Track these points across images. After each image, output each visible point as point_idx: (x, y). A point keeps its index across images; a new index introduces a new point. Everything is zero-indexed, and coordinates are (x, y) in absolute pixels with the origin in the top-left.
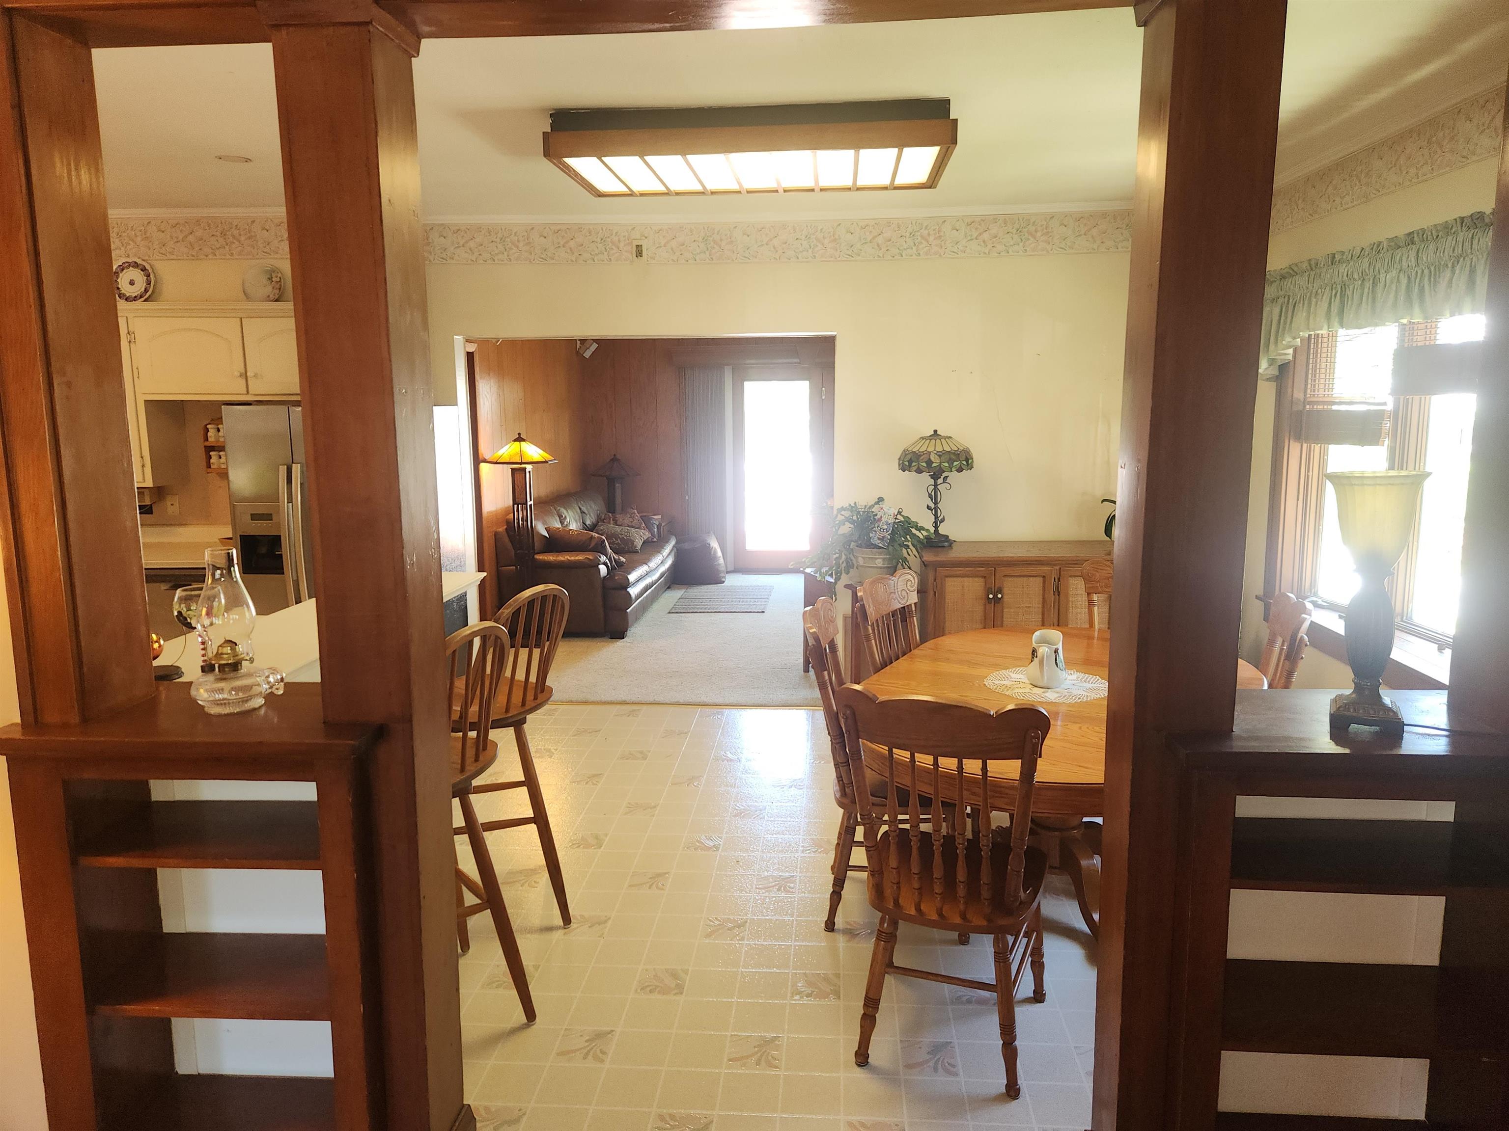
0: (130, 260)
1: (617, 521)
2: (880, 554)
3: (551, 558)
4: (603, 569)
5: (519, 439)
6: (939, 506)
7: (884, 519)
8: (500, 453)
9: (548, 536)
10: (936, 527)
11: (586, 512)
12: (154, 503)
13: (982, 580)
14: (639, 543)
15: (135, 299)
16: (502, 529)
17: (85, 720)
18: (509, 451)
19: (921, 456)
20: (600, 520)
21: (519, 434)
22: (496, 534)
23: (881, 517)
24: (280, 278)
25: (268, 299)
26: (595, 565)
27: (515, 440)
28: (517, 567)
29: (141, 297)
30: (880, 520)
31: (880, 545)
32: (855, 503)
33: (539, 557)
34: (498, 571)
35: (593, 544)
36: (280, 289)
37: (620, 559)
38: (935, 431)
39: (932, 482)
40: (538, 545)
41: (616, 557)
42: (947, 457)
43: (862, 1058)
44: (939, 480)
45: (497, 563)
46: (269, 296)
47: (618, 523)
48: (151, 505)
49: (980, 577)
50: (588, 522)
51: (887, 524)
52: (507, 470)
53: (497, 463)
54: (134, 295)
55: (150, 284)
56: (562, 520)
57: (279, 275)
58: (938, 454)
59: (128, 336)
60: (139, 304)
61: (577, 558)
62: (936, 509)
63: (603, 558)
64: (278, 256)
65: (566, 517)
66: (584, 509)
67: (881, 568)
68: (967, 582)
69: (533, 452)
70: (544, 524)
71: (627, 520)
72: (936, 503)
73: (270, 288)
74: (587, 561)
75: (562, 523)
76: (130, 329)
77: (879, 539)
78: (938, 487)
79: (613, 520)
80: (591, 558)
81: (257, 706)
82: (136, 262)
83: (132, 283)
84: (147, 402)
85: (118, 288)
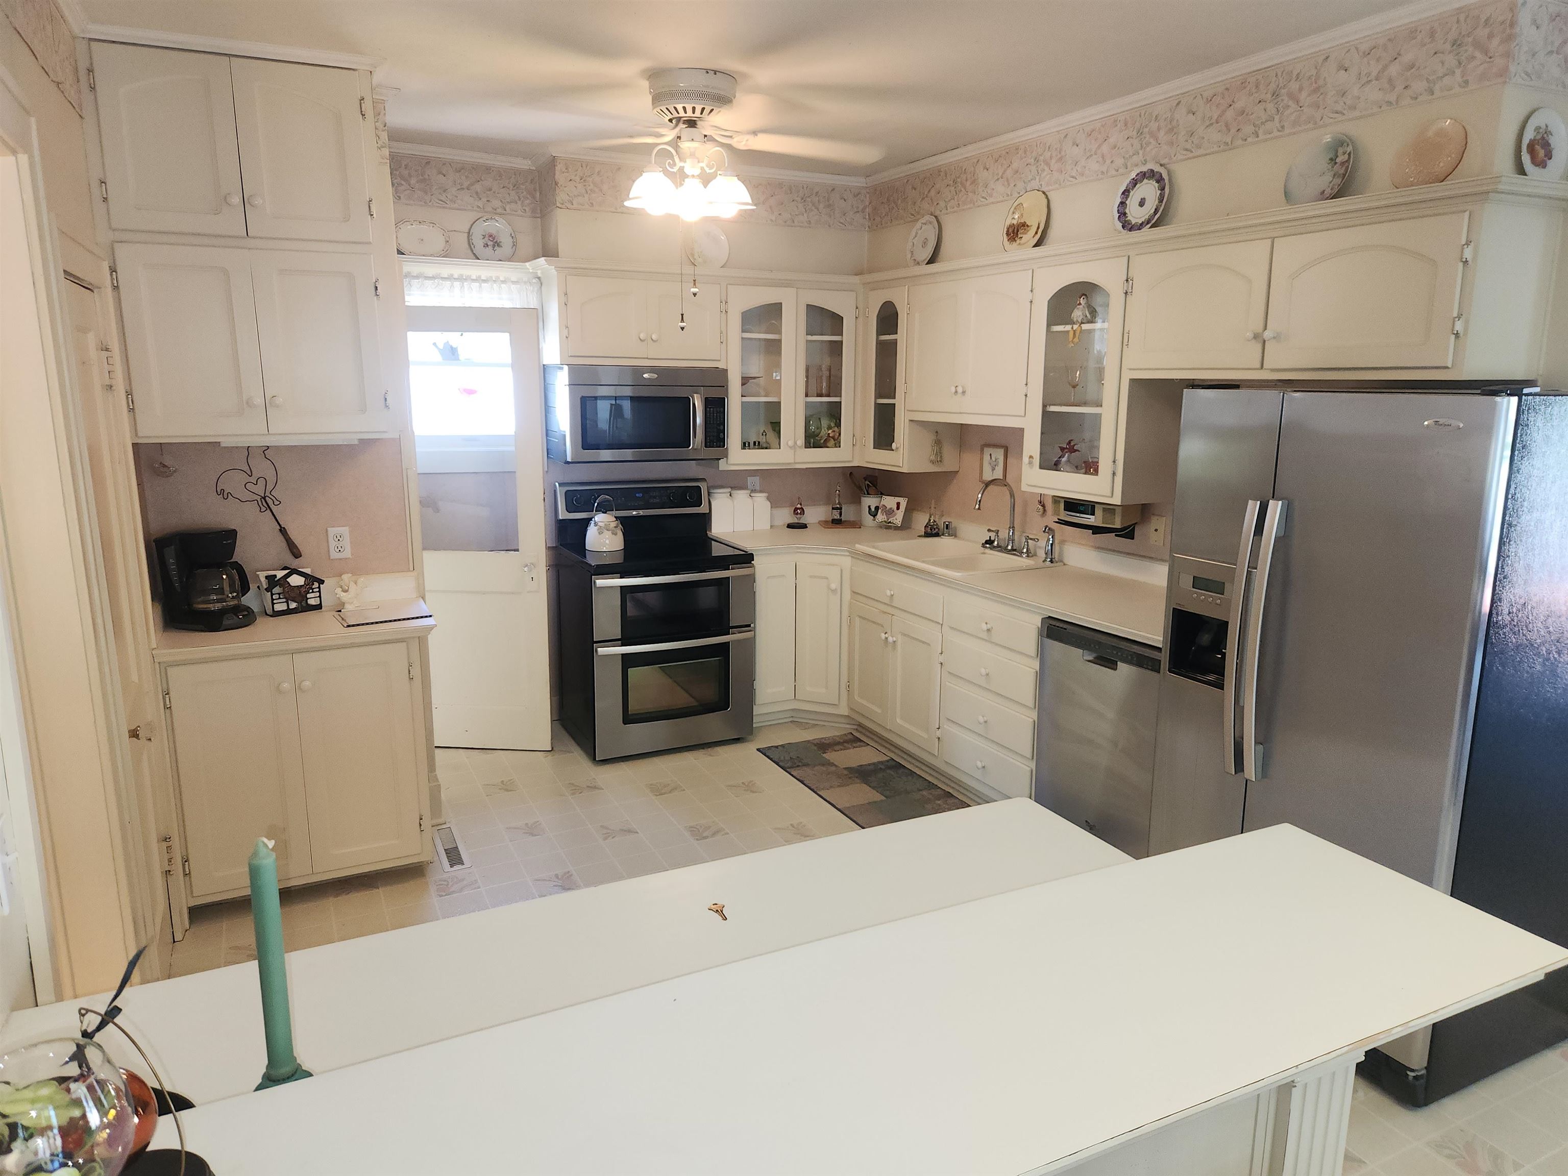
0: (1146, 170)
12: (1134, 524)
15: (1140, 228)
24: (1349, 154)
25: (1323, 196)
29: (1148, 223)
36: (1344, 175)
46: (1324, 191)
48: (1133, 527)
54: (1140, 222)
55: (1162, 202)
57: (1350, 149)
59: (1126, 284)
60: (1147, 233)
64: (1357, 113)
73: (1328, 177)
76: (1129, 275)
82: (1152, 171)
83: (1142, 203)
84: (1133, 381)
85: (1125, 214)
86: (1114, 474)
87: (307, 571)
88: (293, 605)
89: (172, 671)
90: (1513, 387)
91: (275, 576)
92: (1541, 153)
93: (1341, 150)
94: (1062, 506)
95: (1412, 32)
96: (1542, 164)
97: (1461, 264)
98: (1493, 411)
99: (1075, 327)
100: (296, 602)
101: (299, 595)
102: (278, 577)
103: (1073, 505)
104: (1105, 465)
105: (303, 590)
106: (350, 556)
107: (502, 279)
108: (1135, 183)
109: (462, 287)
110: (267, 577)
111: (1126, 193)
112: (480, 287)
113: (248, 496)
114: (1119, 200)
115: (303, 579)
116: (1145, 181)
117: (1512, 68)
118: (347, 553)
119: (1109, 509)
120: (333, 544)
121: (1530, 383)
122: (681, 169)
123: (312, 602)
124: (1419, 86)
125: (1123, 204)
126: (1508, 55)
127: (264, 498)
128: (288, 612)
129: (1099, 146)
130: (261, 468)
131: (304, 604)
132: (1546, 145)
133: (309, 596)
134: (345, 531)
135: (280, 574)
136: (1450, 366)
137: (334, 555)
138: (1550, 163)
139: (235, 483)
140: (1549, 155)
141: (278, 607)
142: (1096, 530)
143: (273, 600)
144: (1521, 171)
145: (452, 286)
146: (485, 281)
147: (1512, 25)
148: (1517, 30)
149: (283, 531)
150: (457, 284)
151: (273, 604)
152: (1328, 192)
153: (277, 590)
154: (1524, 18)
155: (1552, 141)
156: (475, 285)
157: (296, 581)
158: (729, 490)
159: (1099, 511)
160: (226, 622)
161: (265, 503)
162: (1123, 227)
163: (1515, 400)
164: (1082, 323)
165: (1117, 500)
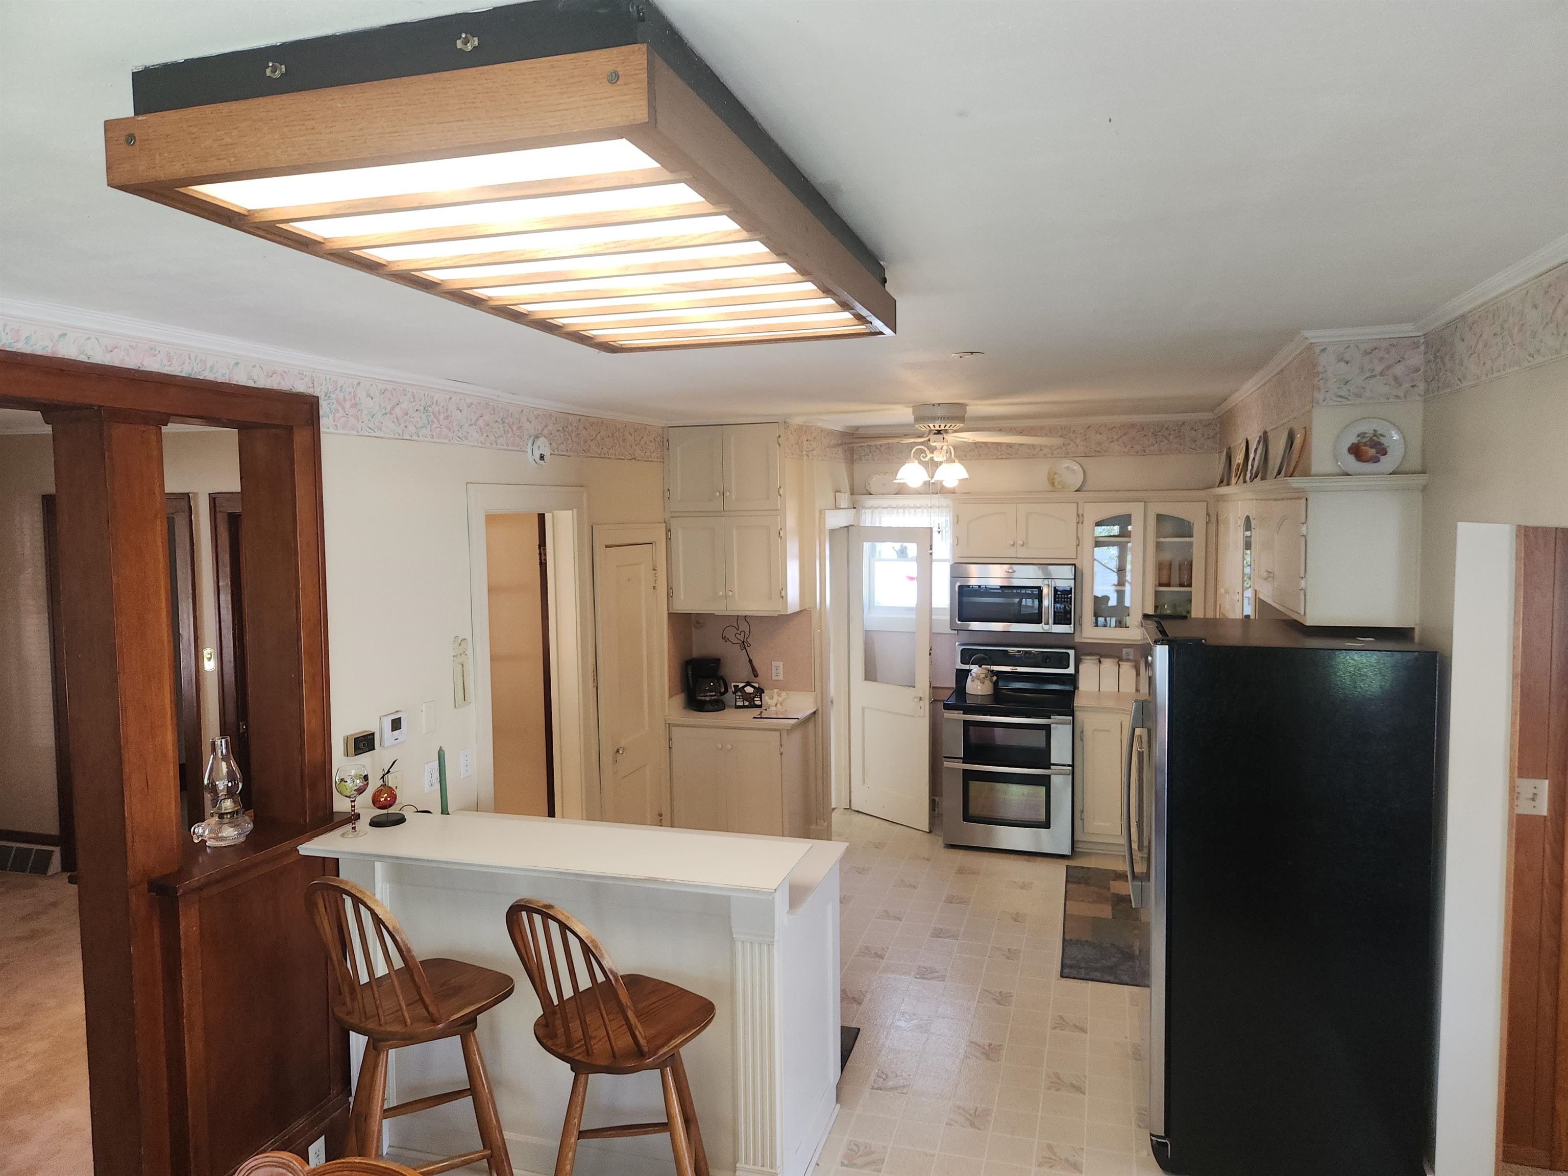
87: (756, 685)
88: (747, 703)
89: (674, 729)
91: (738, 686)
100: (748, 701)
101: (749, 698)
102: (740, 687)
105: (752, 695)
106: (782, 679)
107: (929, 505)
109: (904, 513)
110: (734, 686)
112: (915, 511)
113: (736, 641)
115: (753, 689)
118: (781, 678)
120: (774, 671)
122: (932, 459)
123: (758, 703)
127: (743, 642)
128: (743, 707)
130: (744, 626)
131: (752, 703)
133: (755, 699)
134: (780, 664)
135: (741, 685)
137: (774, 678)
139: (731, 633)
141: (740, 703)
143: (736, 699)
145: (898, 512)
146: (918, 508)
149: (750, 661)
150: (901, 511)
151: (736, 701)
153: (739, 694)
156: (912, 511)
157: (749, 690)
158: (1098, 657)
160: (706, 707)
161: (744, 645)
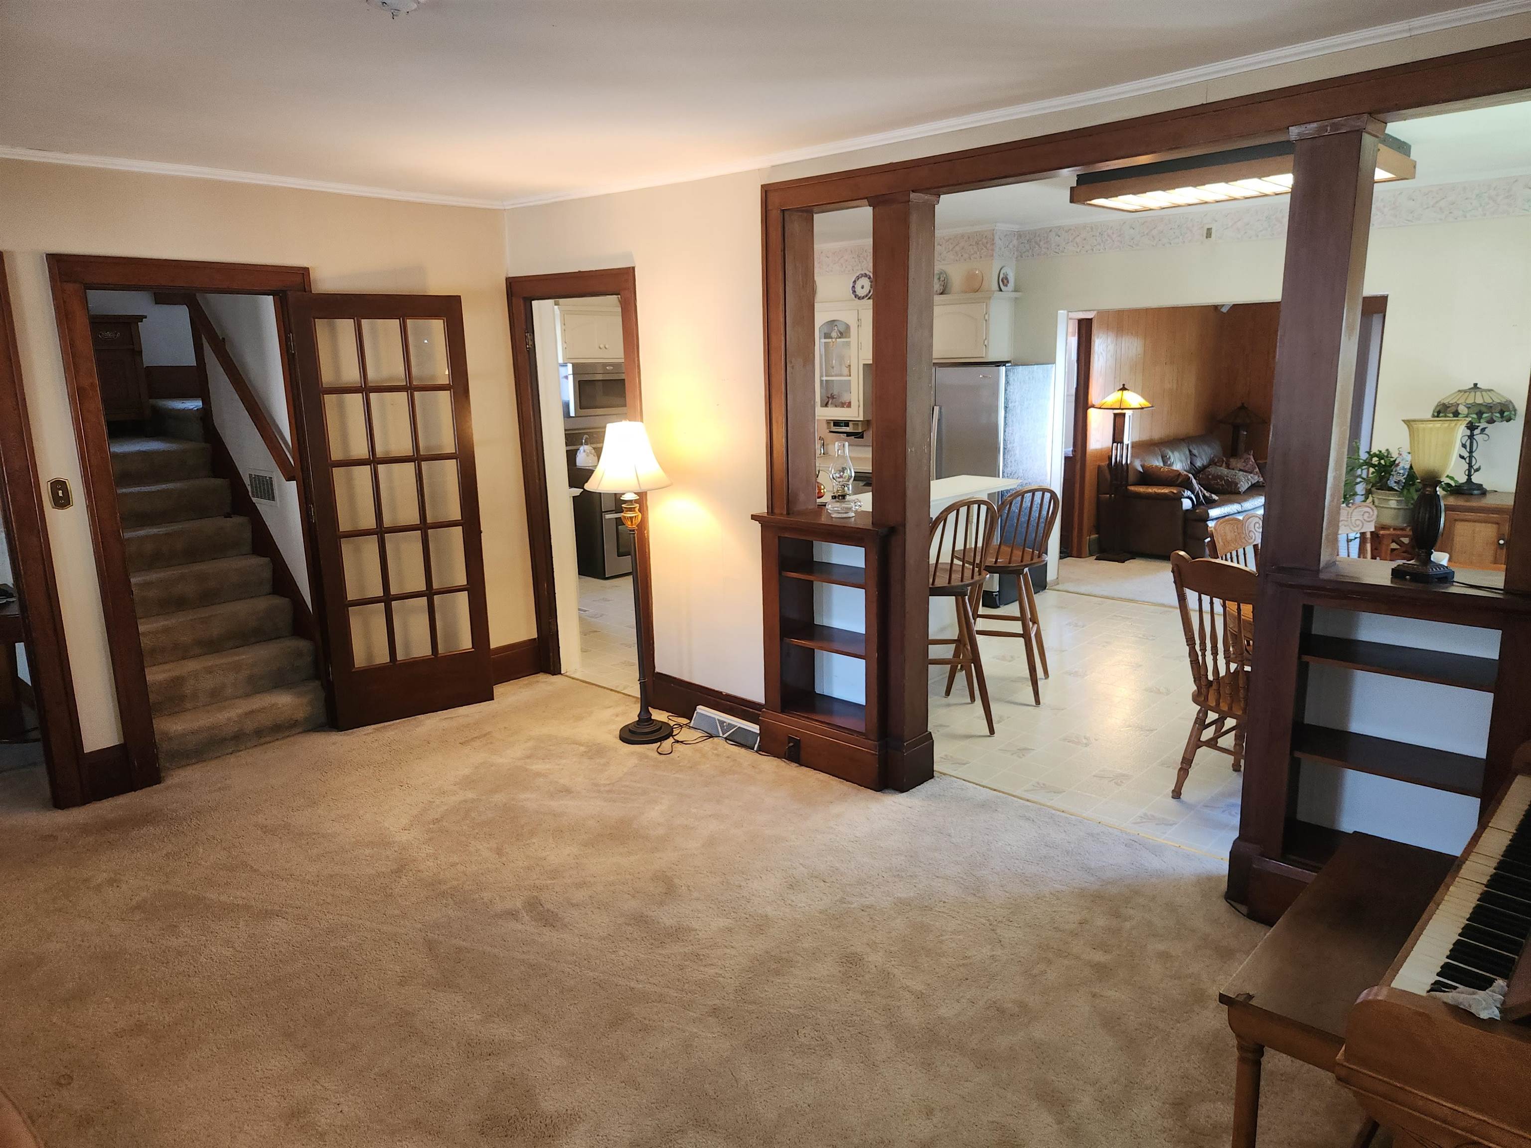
0: (863, 273)
1: (1229, 465)
2: (1394, 495)
3: (1141, 489)
4: (1187, 504)
5: (1124, 389)
6: (1474, 454)
7: (1401, 465)
8: (1104, 401)
9: (1142, 471)
10: (1469, 475)
11: (1197, 454)
12: (865, 431)
13: (1495, 526)
14: (1244, 486)
15: (863, 298)
16: (1105, 463)
17: (788, 514)
18: (1113, 398)
19: (1449, 407)
20: (1212, 462)
21: (1124, 385)
22: (1099, 467)
23: (1399, 463)
24: (945, 278)
26: (1178, 498)
27: (1121, 390)
28: (1111, 496)
29: (867, 296)
30: (1398, 465)
31: (1396, 488)
32: (1387, 450)
33: (1132, 488)
34: (1098, 498)
35: (1180, 480)
36: (943, 286)
37: (1212, 497)
38: (1476, 385)
39: (1468, 432)
40: (1132, 477)
41: (1207, 494)
42: (1476, 409)
43: (1177, 794)
44: (1476, 431)
45: (1098, 492)
47: (1230, 467)
48: (863, 432)
49: (1492, 523)
50: (1199, 464)
51: (1404, 469)
52: (1110, 414)
53: (1100, 408)
54: (863, 295)
56: (1165, 459)
57: (944, 276)
58: (1468, 406)
59: (857, 322)
60: (867, 300)
61: (1163, 491)
62: (1470, 457)
63: (1188, 493)
64: (945, 262)
65: (1170, 457)
66: (1195, 452)
67: (1395, 509)
68: (1479, 527)
69: (1134, 399)
70: (1141, 461)
71: (1240, 465)
72: (1471, 452)
73: (938, 286)
74: (1171, 494)
75: (1165, 462)
76: (858, 318)
77: (1395, 482)
78: (1475, 437)
79: (1226, 464)
80: (1175, 491)
81: (851, 516)
82: (866, 274)
83: (863, 287)
84: (864, 364)
85: (855, 291)
86: (859, 407)
90: (1003, 363)
92: (1005, 281)
93: (941, 276)
94: (832, 424)
95: (963, 236)
96: (1006, 286)
97: (985, 322)
98: (999, 371)
99: (834, 340)
103: (837, 423)
104: (854, 404)
108: (858, 278)
111: (855, 282)
114: (851, 286)
116: (863, 278)
117: (994, 254)
119: (856, 423)
121: (1008, 362)
124: (966, 256)
125: (853, 287)
126: (993, 250)
129: (839, 259)
132: (1007, 279)
136: (984, 356)
138: (1008, 285)
140: (1008, 282)
142: (849, 434)
144: (1001, 290)
147: (993, 240)
148: (995, 242)
152: (938, 292)
154: (997, 238)
155: (1008, 277)
159: (851, 424)
162: (855, 297)
163: (1004, 367)
164: (836, 338)
165: (861, 419)
